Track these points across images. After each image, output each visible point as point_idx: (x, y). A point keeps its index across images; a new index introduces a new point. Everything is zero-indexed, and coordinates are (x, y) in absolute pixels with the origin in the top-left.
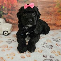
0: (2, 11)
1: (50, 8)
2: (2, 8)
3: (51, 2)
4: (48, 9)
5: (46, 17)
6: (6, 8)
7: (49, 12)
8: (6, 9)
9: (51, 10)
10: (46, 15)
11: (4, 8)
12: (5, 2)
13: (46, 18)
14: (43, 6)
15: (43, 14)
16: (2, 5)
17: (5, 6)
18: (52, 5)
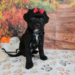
0: (18, 30)
1: (71, 24)
2: (18, 27)
3: (72, 17)
4: (68, 26)
5: (66, 34)
6: (21, 26)
7: (69, 29)
8: (22, 28)
9: (72, 27)
10: (66, 33)
12: (21, 22)
13: (65, 36)
14: (63, 22)
15: (63, 31)
16: (18, 24)
17: (20, 25)
18: (73, 20)
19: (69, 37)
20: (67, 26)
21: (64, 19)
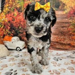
0: (19, 31)
1: (64, 28)
2: (19, 28)
3: (65, 22)
4: (62, 29)
5: (60, 36)
7: (62, 32)
8: (22, 29)
9: (65, 30)
11: (21, 28)
13: (59, 38)
14: (57, 26)
15: (57, 34)
16: (19, 25)
17: (21, 26)
18: (66, 25)
19: (62, 38)
20: (60, 29)
21: (59, 24)
